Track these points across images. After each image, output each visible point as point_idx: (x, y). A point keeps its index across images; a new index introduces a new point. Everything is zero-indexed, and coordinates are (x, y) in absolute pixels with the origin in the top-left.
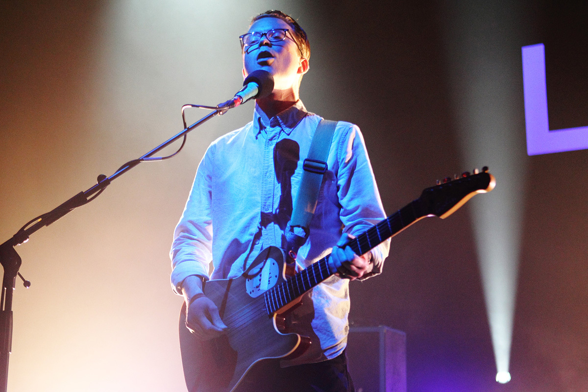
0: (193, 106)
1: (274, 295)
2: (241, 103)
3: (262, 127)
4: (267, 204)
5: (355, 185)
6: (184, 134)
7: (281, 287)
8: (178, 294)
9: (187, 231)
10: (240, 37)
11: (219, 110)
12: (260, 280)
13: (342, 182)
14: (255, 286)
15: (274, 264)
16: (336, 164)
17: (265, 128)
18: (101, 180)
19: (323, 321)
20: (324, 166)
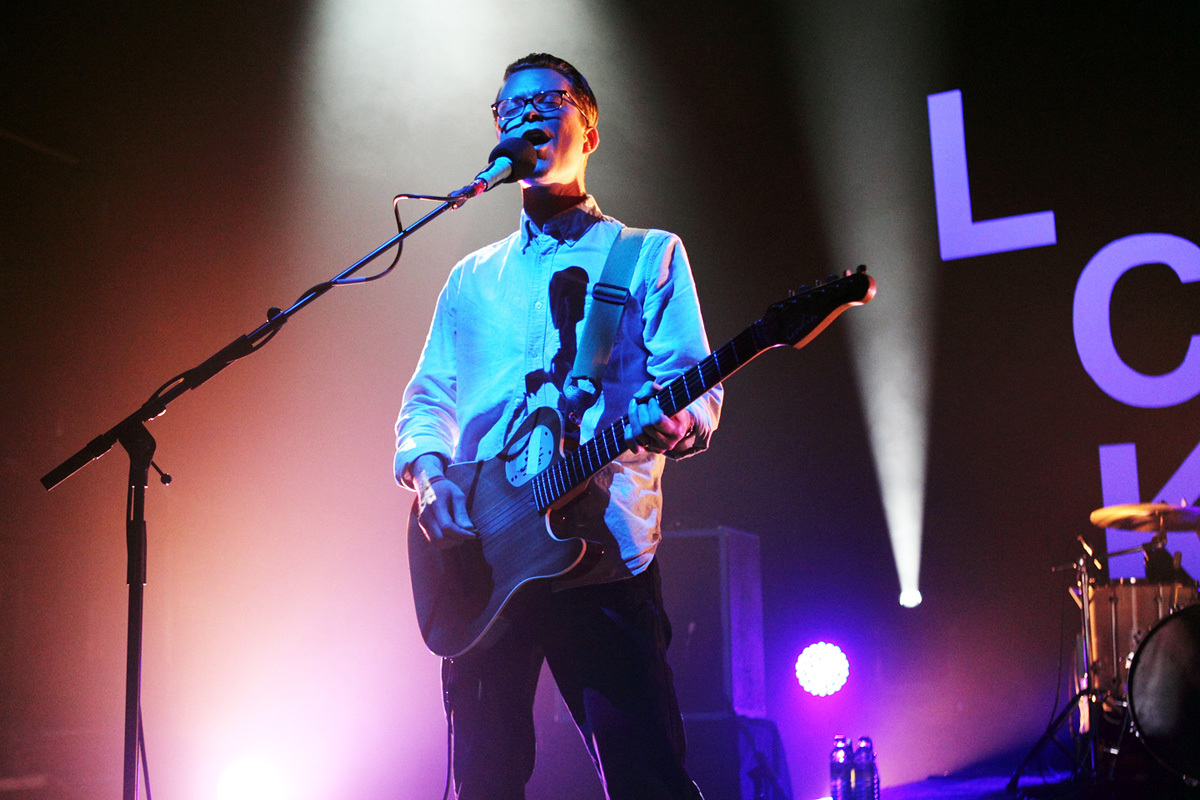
0: (410, 196)
1: (546, 481)
2: (486, 190)
3: (531, 236)
4: (535, 347)
5: (668, 321)
6: (399, 240)
7: (556, 467)
8: (408, 488)
9: (425, 392)
10: (492, 106)
11: (451, 201)
12: (526, 459)
13: (649, 314)
14: (518, 469)
15: (546, 434)
16: (643, 287)
17: (536, 237)
18: (273, 316)
19: (617, 519)
20: (624, 293)
